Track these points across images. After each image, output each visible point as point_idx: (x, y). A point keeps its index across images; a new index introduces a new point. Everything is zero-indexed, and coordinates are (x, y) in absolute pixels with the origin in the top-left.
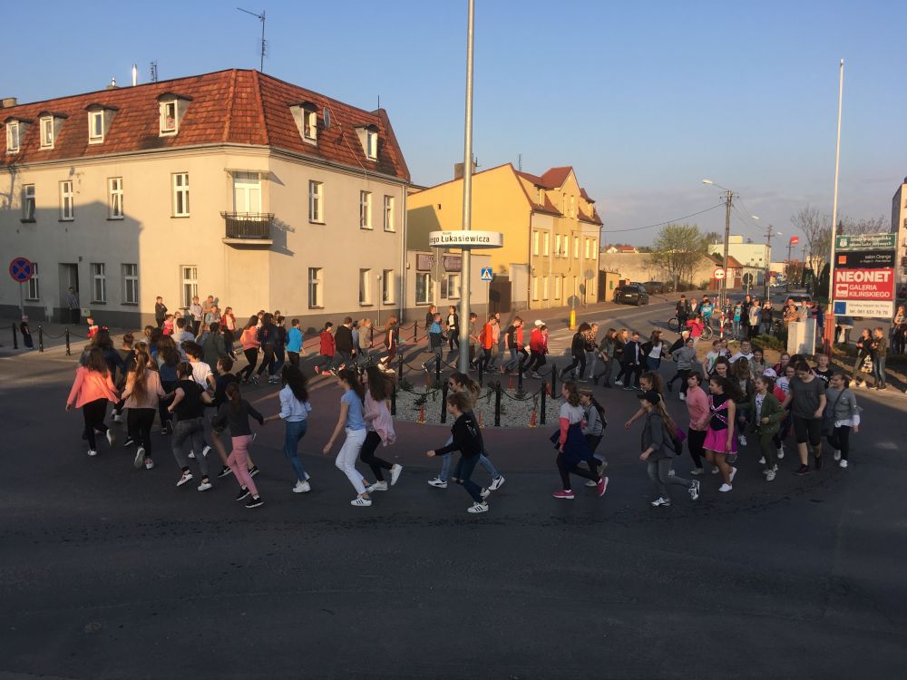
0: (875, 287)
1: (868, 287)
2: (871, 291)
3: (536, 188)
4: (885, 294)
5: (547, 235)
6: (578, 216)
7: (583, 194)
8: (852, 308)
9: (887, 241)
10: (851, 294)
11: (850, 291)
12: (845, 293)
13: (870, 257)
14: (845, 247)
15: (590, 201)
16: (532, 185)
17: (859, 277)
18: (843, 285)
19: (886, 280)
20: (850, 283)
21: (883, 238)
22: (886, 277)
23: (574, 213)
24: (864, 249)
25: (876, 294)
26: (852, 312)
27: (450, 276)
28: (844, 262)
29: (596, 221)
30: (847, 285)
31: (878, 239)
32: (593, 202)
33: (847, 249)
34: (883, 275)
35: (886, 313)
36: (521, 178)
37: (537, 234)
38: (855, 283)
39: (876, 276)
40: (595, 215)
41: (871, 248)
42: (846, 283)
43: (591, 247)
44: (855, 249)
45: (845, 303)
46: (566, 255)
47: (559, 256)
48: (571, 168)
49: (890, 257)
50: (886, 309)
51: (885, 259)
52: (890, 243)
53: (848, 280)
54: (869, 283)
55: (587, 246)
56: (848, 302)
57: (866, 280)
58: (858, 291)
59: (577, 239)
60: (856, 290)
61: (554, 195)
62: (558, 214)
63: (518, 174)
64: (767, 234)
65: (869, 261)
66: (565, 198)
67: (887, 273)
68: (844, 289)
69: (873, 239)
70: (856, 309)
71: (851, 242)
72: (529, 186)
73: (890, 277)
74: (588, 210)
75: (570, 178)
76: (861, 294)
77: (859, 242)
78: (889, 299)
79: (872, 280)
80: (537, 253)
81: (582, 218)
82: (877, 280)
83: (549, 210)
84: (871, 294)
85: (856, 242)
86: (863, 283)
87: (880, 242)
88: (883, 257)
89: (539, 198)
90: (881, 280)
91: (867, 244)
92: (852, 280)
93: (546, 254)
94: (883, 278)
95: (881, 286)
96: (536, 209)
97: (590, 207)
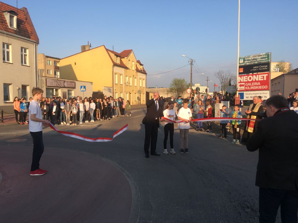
0: (259, 84)
1: (256, 84)
2: (257, 86)
3: (116, 56)
4: (265, 87)
5: (122, 76)
6: (136, 70)
7: (138, 62)
8: (247, 96)
9: (265, 58)
10: (246, 88)
11: (245, 86)
12: (243, 88)
13: (256, 67)
14: (242, 63)
15: (141, 65)
16: (114, 55)
17: (250, 78)
18: (242, 84)
19: (265, 79)
20: (245, 82)
21: (263, 56)
22: (265, 77)
23: (134, 68)
24: (252, 63)
25: (260, 87)
26: (247, 97)
27: (68, 90)
28: (242, 71)
29: (144, 72)
30: (244, 84)
31: (260, 57)
32: (143, 65)
33: (243, 64)
34: (264, 77)
35: (266, 97)
36: (109, 52)
37: (117, 75)
38: (248, 82)
39: (260, 77)
40: (144, 70)
41: (256, 63)
42: (243, 82)
43: (142, 83)
44: (247, 64)
45: (243, 93)
46: (131, 85)
47: (127, 85)
48: (132, 50)
49: (266, 66)
50: (265, 95)
51: (264, 68)
52: (267, 59)
53: (245, 81)
54: (256, 81)
55: (140, 82)
56: (245, 93)
57: (254, 80)
58: (250, 86)
59: (136, 79)
60: (249, 86)
61: (124, 60)
62: (126, 68)
63: (107, 50)
64: (207, 79)
65: (255, 70)
66: (130, 62)
67: (265, 76)
68: (243, 85)
69: (257, 57)
70: (249, 96)
71: (245, 60)
72: (113, 55)
73: (268, 77)
74: (140, 67)
75: (132, 54)
76: (252, 88)
77: (250, 60)
78: (267, 89)
79: (257, 80)
80: (117, 83)
81: (138, 70)
82: (260, 80)
83: (122, 66)
84: (257, 87)
85: (248, 60)
86: (252, 81)
87: (261, 58)
88: (263, 67)
89: (118, 61)
90: (263, 80)
91: (254, 60)
92: (247, 81)
93: (122, 83)
94: (263, 78)
95: (263, 83)
96: (115, 65)
97: (141, 67)
